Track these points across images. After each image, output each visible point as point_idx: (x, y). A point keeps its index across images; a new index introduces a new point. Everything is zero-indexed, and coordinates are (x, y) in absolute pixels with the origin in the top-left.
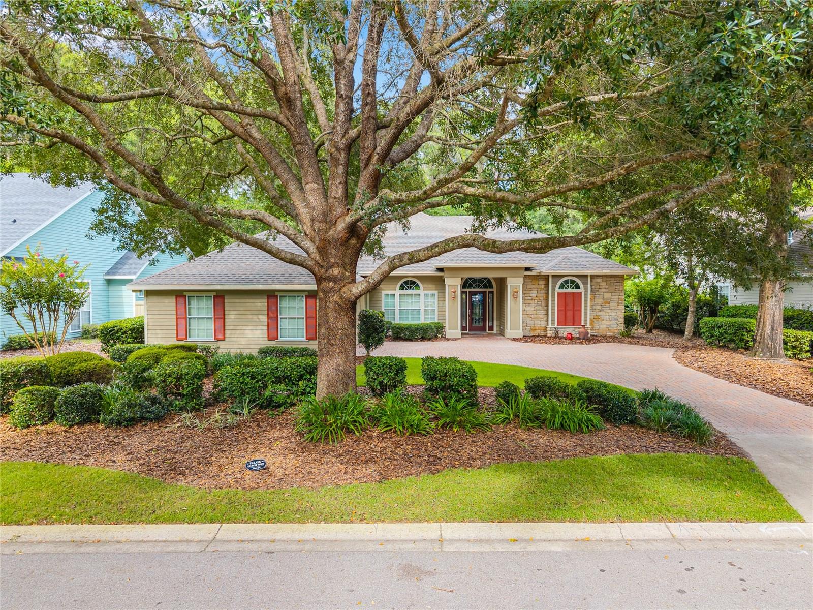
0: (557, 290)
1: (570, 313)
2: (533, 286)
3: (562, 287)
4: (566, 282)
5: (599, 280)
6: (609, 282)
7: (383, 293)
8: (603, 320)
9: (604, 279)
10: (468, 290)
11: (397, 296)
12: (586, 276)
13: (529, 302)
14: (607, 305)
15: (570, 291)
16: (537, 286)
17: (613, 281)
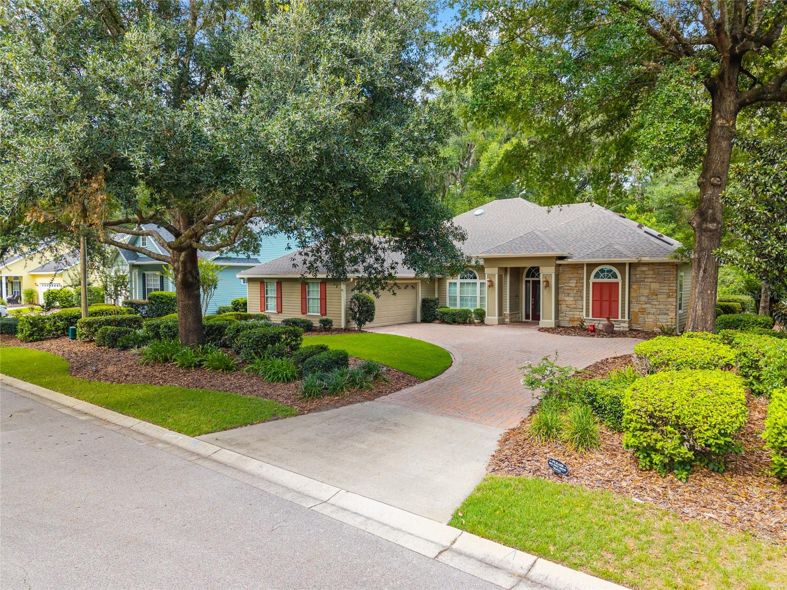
0: (592, 279)
1: (606, 305)
2: (572, 276)
3: (597, 276)
4: (602, 271)
5: (644, 269)
6: (656, 271)
7: (448, 281)
8: (649, 313)
9: (651, 267)
10: (531, 279)
11: (458, 285)
12: (624, 264)
13: (567, 291)
14: (655, 297)
15: (606, 280)
16: (576, 275)
17: (661, 269)
